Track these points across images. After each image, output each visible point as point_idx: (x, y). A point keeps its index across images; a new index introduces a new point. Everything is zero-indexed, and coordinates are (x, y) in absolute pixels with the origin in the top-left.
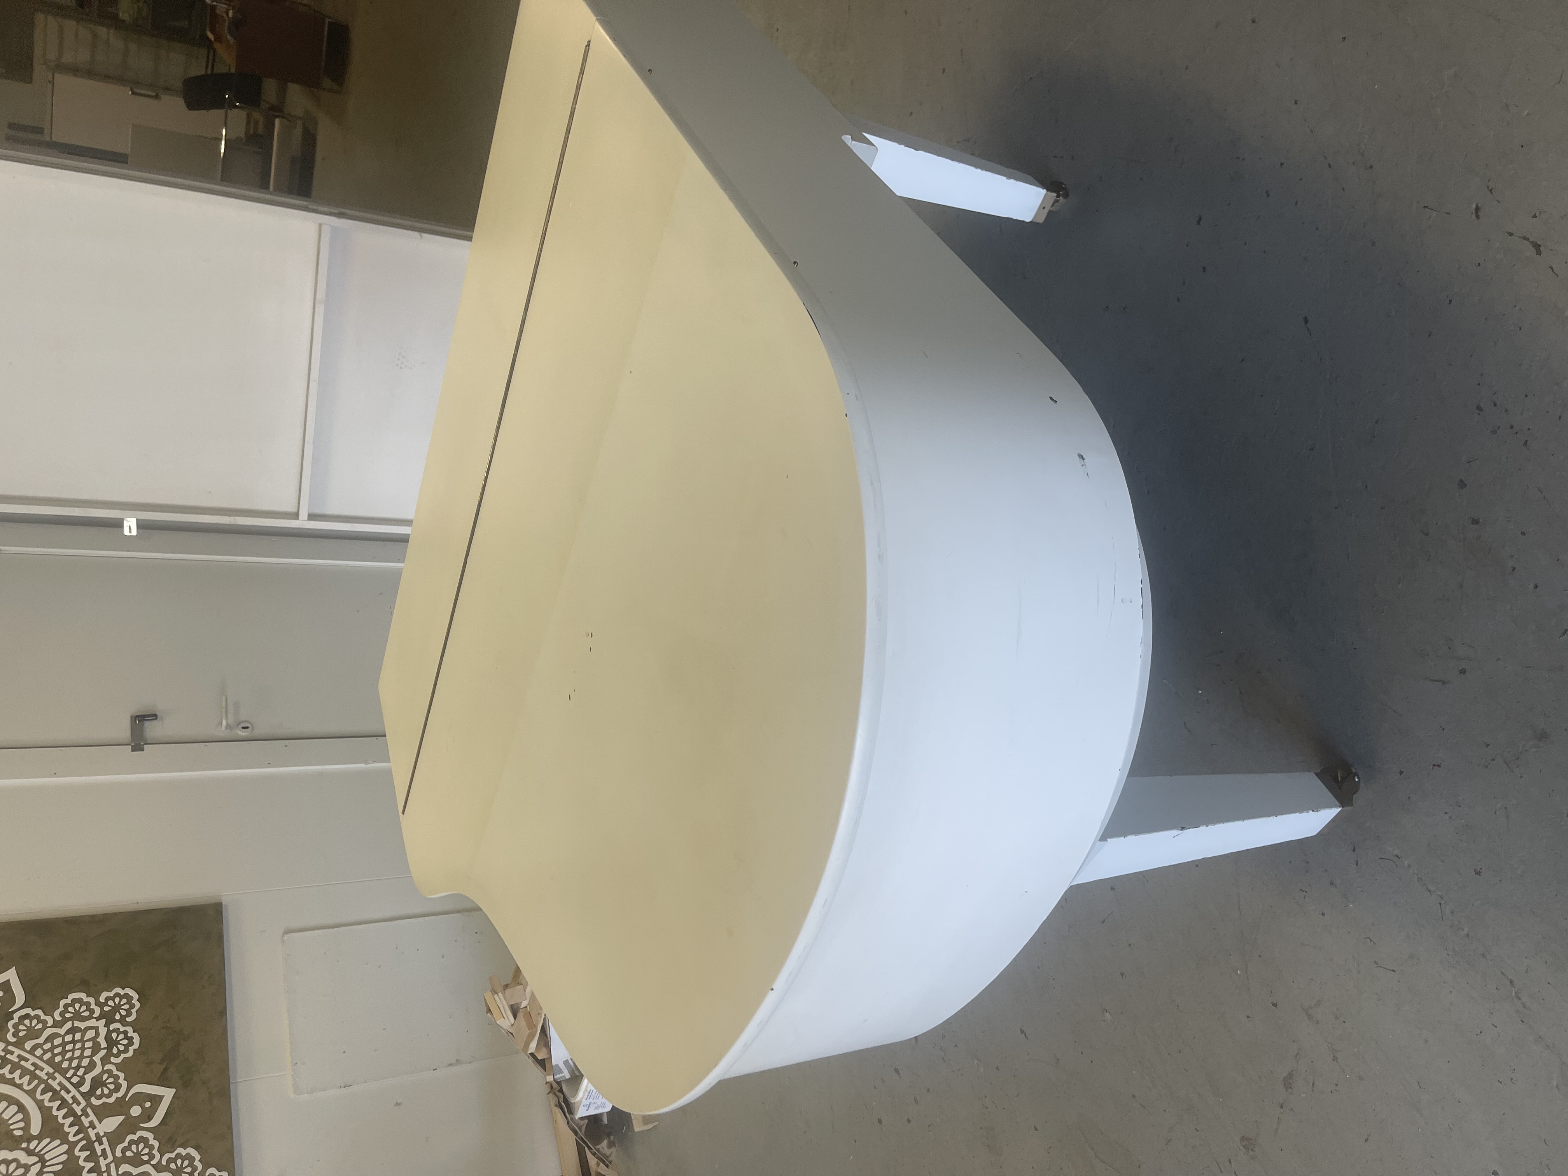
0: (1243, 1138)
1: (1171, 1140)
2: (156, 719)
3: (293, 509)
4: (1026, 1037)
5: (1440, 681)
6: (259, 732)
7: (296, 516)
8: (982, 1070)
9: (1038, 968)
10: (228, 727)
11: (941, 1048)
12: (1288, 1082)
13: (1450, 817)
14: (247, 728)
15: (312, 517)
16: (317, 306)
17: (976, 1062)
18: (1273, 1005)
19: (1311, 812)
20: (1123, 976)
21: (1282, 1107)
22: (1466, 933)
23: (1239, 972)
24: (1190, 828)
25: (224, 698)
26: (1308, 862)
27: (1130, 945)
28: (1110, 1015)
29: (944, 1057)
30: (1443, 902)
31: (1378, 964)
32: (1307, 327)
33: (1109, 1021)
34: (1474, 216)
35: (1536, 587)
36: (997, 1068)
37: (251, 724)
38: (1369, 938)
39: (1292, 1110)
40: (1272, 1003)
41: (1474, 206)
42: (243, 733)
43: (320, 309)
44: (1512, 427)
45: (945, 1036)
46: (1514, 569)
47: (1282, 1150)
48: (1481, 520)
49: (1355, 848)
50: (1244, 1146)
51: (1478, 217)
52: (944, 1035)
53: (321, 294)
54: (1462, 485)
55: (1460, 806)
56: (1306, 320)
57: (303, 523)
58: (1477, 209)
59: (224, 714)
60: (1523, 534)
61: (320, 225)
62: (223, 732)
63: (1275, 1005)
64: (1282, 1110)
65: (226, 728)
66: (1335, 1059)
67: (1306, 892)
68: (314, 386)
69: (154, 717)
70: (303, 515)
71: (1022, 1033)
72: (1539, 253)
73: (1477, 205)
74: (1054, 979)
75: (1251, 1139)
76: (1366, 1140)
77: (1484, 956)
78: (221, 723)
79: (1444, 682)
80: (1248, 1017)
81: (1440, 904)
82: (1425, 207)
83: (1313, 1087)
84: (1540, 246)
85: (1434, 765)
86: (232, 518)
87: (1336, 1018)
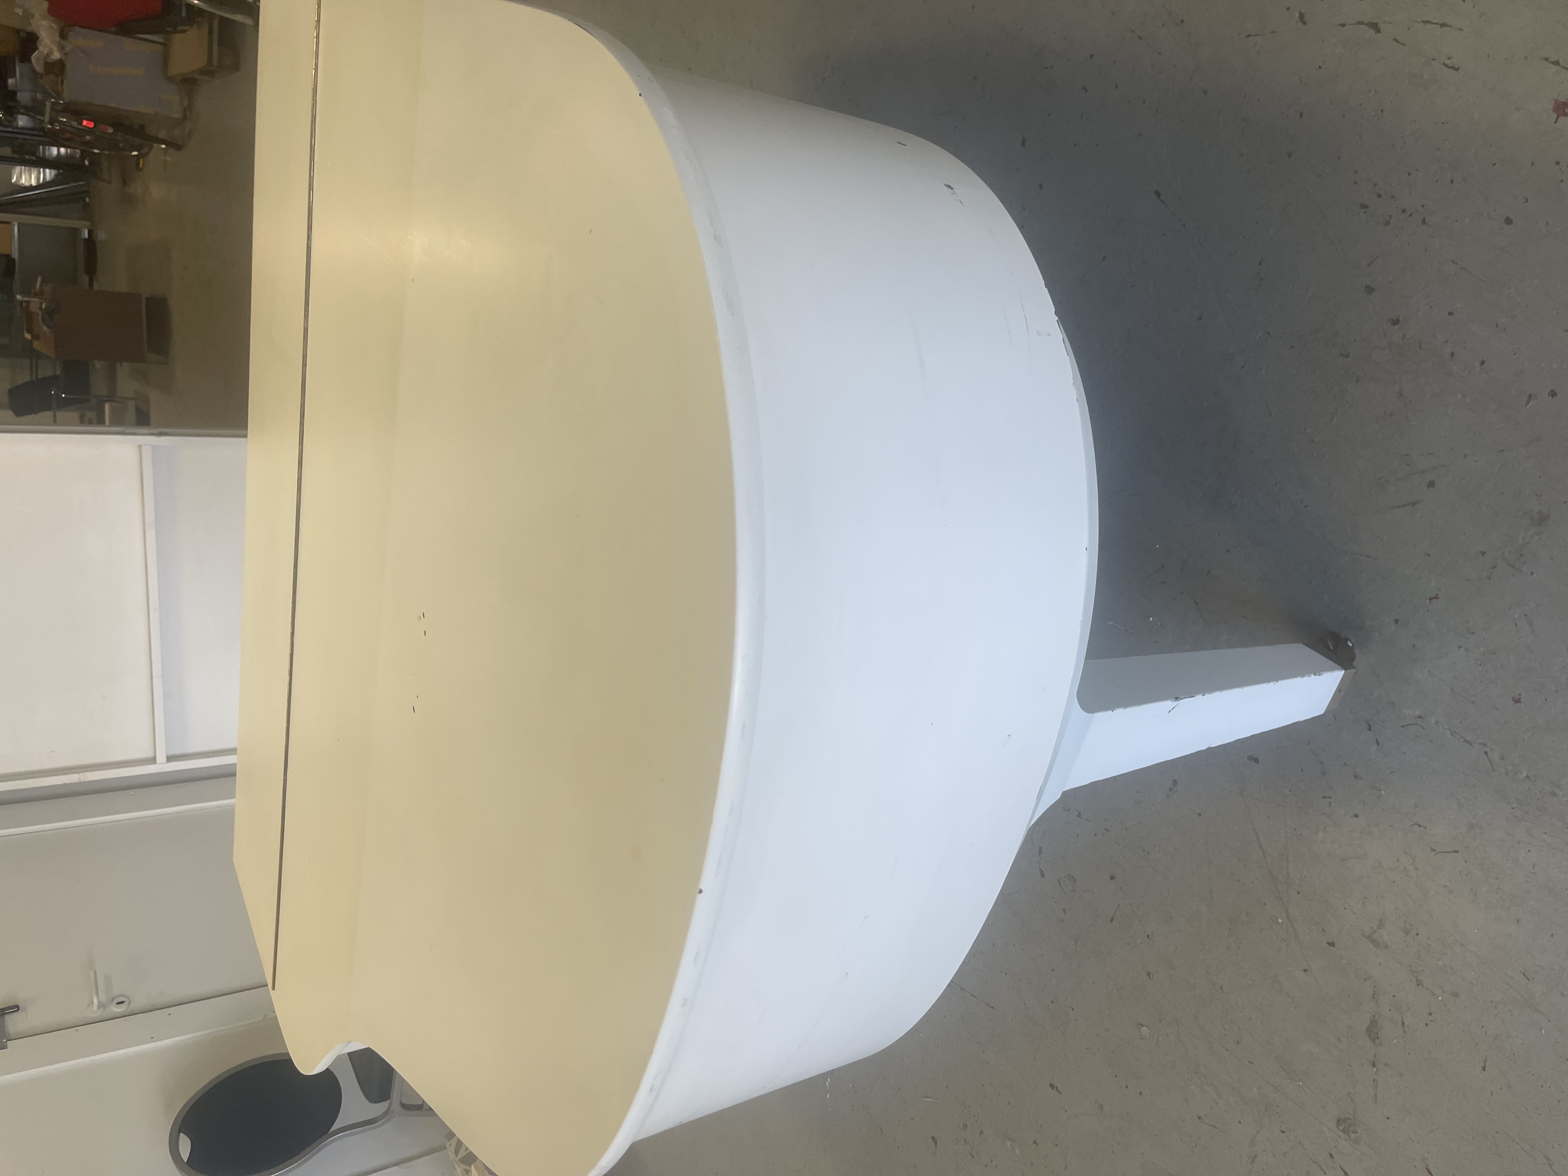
0: (1339, 1121)
1: (1256, 1156)
2: (18, 1010)
3: (150, 754)
4: (1059, 1091)
5: (1409, 504)
6: (136, 1005)
7: (153, 760)
8: (1017, 1151)
9: (1053, 1002)
10: (101, 1005)
11: (966, 1141)
12: (1373, 1032)
13: (1467, 650)
14: (122, 1002)
15: (170, 759)
16: (147, 530)
17: (1008, 1143)
18: (1330, 945)
19: (1313, 676)
20: (1150, 977)
21: (1374, 1066)
22: (1525, 775)
23: (1280, 921)
24: (1185, 698)
25: (92, 973)
26: (1322, 763)
27: (1148, 936)
28: (1148, 1028)
29: (972, 1152)
30: (1488, 750)
31: (1436, 851)
32: (1161, 201)
33: (1148, 1035)
34: (1300, 24)
35: (1483, 363)
36: (1035, 1142)
37: (127, 998)
38: (1416, 824)
39: (1386, 1064)
40: (1328, 943)
41: (1297, 15)
42: (119, 1010)
43: (151, 534)
44: (1404, 211)
45: (966, 1126)
46: (1453, 354)
47: (1388, 1118)
48: (1401, 318)
49: (1370, 726)
50: (1343, 1131)
51: (1304, 23)
52: (965, 1124)
53: (150, 517)
54: (1369, 290)
55: (1473, 633)
56: (1158, 194)
57: (162, 766)
58: (1302, 16)
59: (94, 991)
60: (1450, 314)
61: (140, 446)
62: (94, 1012)
63: (1332, 944)
64: (1375, 1069)
65: (99, 1007)
66: (1419, 983)
67: (1330, 798)
68: (154, 617)
69: (16, 1008)
70: (161, 757)
71: (1053, 1089)
72: (1378, 31)
73: (1300, 12)
74: (1073, 1009)
75: (1349, 1119)
76: (1484, 1069)
77: (1554, 794)
78: (92, 1002)
79: (1414, 504)
80: (1305, 971)
81: (1486, 753)
82: (1248, 36)
83: (1403, 1027)
84: (1377, 24)
85: (1431, 599)
86: (81, 774)
87: (1407, 932)
